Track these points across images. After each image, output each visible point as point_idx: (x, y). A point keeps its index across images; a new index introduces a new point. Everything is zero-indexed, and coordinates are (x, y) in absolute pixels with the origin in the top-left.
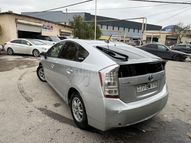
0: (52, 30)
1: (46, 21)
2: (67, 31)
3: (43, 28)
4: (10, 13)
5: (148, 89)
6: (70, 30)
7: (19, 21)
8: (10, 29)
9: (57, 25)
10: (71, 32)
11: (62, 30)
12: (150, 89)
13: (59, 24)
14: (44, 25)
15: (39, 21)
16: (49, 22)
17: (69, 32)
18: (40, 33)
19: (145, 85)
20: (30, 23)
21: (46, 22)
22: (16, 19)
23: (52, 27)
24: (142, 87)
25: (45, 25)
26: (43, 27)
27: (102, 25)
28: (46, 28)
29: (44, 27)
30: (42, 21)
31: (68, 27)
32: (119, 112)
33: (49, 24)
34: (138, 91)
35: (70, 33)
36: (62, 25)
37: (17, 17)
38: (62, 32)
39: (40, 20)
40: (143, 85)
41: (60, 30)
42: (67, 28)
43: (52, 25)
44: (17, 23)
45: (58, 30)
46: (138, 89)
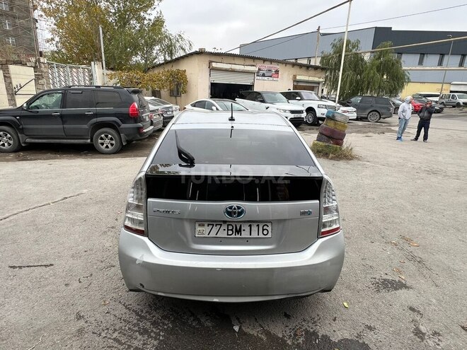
0: (276, 79)
1: (265, 60)
2: (311, 79)
3: (257, 76)
4: (201, 53)
5: (233, 236)
6: (319, 75)
7: (214, 65)
8: (199, 80)
9: (289, 67)
10: (321, 80)
11: (298, 78)
12: (239, 236)
13: (294, 65)
14: (259, 69)
15: (251, 62)
16: (271, 61)
17: (316, 79)
18: (251, 87)
19: (221, 225)
20: (234, 67)
21: (265, 63)
22: (210, 62)
23: (277, 72)
24: (211, 227)
25: (262, 68)
26: (258, 72)
27: (423, 54)
28: (264, 75)
29: (261, 72)
30: (257, 61)
31: (316, 68)
32: (137, 262)
33: (271, 66)
34: (197, 233)
35: (319, 83)
36: (301, 66)
37: (213, 58)
38: (298, 81)
39: (254, 58)
40: (215, 224)
41: (295, 76)
42: (312, 72)
43: (278, 67)
44: (212, 69)
45: (291, 77)
46: (198, 228)
